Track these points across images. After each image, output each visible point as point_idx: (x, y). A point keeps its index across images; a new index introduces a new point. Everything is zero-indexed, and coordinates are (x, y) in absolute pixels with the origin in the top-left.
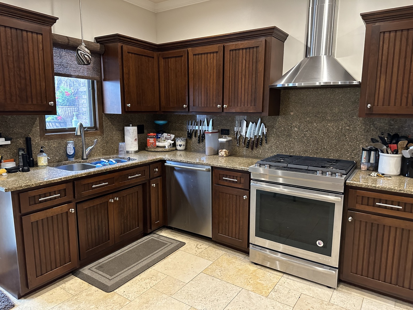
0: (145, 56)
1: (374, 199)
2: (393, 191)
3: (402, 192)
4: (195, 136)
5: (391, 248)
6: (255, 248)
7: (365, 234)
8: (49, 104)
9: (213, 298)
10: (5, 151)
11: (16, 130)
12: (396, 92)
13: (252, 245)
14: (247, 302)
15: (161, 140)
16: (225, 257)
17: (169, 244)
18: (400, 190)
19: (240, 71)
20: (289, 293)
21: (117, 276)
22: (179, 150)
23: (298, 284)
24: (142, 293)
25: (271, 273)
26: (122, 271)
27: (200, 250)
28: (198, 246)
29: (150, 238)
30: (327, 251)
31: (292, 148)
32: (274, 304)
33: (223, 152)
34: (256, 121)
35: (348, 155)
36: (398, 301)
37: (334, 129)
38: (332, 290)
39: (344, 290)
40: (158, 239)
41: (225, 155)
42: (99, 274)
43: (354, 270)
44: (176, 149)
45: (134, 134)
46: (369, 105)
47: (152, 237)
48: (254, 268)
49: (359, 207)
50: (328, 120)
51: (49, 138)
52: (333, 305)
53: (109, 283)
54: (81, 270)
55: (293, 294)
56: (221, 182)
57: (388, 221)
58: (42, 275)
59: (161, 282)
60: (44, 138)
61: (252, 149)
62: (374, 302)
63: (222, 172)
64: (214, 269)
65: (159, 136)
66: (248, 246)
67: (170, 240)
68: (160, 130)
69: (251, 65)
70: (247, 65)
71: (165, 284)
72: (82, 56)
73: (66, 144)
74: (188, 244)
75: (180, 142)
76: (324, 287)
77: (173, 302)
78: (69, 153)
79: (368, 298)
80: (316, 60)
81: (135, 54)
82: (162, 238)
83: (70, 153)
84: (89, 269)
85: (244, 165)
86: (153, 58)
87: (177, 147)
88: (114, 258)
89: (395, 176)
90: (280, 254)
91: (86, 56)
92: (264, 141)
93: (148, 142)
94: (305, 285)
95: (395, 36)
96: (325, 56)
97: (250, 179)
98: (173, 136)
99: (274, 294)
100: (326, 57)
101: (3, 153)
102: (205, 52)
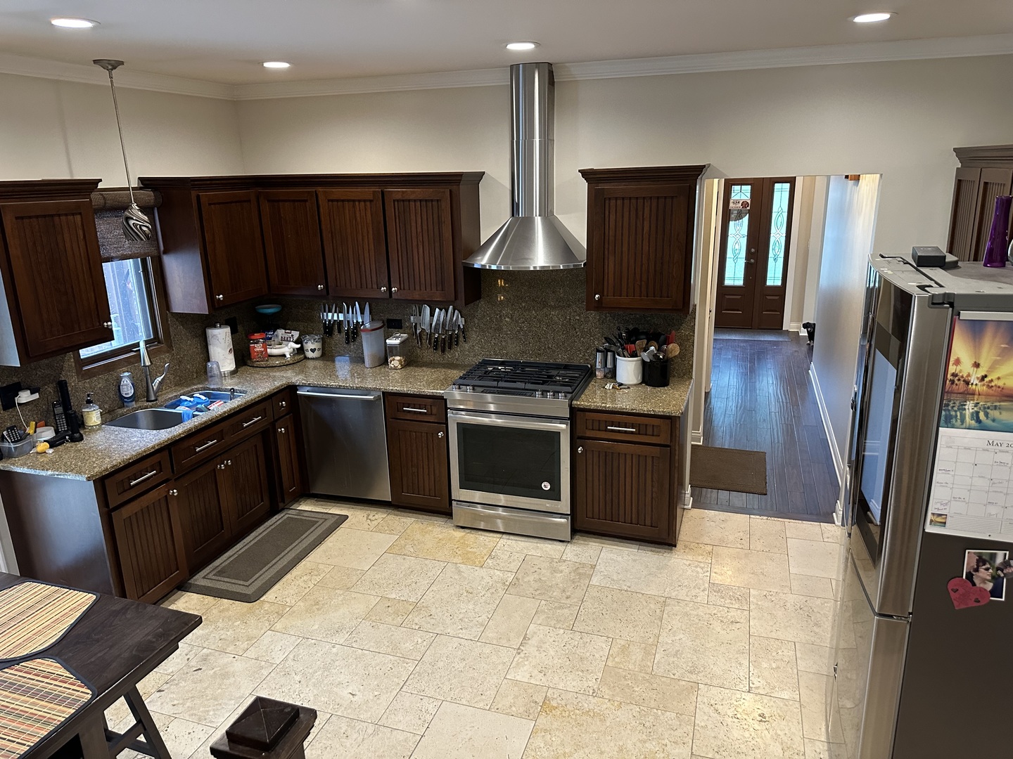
0: (236, 202)
1: (606, 421)
2: (624, 410)
3: (634, 411)
4: (340, 331)
5: (628, 480)
6: (461, 505)
7: (599, 466)
8: (104, 326)
9: (409, 581)
10: (29, 411)
11: (40, 371)
12: (628, 279)
13: (455, 502)
14: (456, 577)
15: (273, 343)
16: (417, 526)
17: (321, 521)
18: (632, 409)
19: (414, 234)
20: (510, 556)
21: (256, 580)
22: (311, 359)
23: (523, 544)
24: (304, 594)
25: (485, 536)
26: (261, 572)
27: (375, 523)
28: (370, 517)
29: (285, 517)
30: (555, 495)
31: (504, 348)
32: (492, 573)
33: (396, 361)
34: (447, 307)
35: (581, 356)
36: (643, 544)
37: (559, 320)
38: (565, 544)
39: (580, 542)
40: (298, 517)
41: (399, 367)
42: (224, 582)
43: (590, 514)
44: (306, 358)
45: (227, 341)
46: (597, 296)
47: (287, 516)
48: (460, 534)
49: (589, 434)
50: (551, 306)
51: (91, 374)
52: (564, 561)
53: (249, 591)
54: (191, 581)
55: (516, 558)
56: (401, 416)
57: (623, 448)
58: (144, 594)
59: (328, 576)
60: (83, 376)
61: (443, 351)
62: (614, 550)
63: (400, 400)
64: (403, 545)
65: (270, 336)
66: (451, 504)
67: (320, 516)
68: (268, 325)
69: (431, 227)
70: (425, 227)
71: (335, 577)
72: (137, 228)
73: (119, 380)
74: (352, 517)
75: (311, 345)
76: (555, 543)
77: (353, 596)
78: (126, 394)
79: (608, 546)
80: (528, 223)
81: (219, 203)
82: (306, 514)
83: (128, 394)
84: (204, 578)
85: (434, 386)
86: (249, 201)
87: (306, 353)
88: (236, 556)
89: (635, 385)
90: (501, 509)
91: (144, 229)
92: (461, 339)
93: (252, 352)
94: (530, 544)
95: (623, 203)
96: (539, 218)
97: (447, 408)
98: (296, 334)
99: (490, 562)
100: (542, 219)
101: (27, 415)
102: (349, 198)
